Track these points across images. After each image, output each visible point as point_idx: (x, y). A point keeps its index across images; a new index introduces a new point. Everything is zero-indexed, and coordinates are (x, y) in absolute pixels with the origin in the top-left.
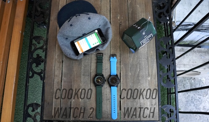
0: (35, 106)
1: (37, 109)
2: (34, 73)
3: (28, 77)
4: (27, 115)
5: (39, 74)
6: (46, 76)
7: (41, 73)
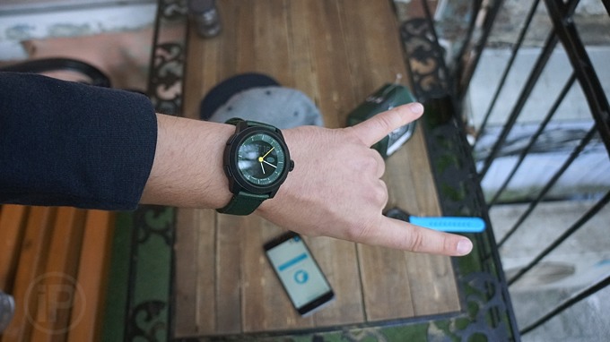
0: (152, 307)
1: (158, 313)
2: (150, 231)
3: (136, 243)
4: (132, 331)
5: (162, 233)
6: (179, 235)
7: (167, 229)
